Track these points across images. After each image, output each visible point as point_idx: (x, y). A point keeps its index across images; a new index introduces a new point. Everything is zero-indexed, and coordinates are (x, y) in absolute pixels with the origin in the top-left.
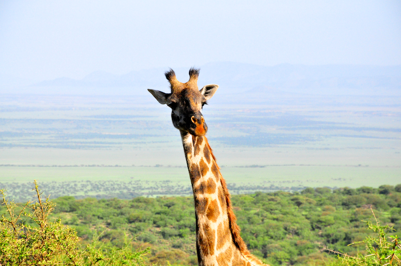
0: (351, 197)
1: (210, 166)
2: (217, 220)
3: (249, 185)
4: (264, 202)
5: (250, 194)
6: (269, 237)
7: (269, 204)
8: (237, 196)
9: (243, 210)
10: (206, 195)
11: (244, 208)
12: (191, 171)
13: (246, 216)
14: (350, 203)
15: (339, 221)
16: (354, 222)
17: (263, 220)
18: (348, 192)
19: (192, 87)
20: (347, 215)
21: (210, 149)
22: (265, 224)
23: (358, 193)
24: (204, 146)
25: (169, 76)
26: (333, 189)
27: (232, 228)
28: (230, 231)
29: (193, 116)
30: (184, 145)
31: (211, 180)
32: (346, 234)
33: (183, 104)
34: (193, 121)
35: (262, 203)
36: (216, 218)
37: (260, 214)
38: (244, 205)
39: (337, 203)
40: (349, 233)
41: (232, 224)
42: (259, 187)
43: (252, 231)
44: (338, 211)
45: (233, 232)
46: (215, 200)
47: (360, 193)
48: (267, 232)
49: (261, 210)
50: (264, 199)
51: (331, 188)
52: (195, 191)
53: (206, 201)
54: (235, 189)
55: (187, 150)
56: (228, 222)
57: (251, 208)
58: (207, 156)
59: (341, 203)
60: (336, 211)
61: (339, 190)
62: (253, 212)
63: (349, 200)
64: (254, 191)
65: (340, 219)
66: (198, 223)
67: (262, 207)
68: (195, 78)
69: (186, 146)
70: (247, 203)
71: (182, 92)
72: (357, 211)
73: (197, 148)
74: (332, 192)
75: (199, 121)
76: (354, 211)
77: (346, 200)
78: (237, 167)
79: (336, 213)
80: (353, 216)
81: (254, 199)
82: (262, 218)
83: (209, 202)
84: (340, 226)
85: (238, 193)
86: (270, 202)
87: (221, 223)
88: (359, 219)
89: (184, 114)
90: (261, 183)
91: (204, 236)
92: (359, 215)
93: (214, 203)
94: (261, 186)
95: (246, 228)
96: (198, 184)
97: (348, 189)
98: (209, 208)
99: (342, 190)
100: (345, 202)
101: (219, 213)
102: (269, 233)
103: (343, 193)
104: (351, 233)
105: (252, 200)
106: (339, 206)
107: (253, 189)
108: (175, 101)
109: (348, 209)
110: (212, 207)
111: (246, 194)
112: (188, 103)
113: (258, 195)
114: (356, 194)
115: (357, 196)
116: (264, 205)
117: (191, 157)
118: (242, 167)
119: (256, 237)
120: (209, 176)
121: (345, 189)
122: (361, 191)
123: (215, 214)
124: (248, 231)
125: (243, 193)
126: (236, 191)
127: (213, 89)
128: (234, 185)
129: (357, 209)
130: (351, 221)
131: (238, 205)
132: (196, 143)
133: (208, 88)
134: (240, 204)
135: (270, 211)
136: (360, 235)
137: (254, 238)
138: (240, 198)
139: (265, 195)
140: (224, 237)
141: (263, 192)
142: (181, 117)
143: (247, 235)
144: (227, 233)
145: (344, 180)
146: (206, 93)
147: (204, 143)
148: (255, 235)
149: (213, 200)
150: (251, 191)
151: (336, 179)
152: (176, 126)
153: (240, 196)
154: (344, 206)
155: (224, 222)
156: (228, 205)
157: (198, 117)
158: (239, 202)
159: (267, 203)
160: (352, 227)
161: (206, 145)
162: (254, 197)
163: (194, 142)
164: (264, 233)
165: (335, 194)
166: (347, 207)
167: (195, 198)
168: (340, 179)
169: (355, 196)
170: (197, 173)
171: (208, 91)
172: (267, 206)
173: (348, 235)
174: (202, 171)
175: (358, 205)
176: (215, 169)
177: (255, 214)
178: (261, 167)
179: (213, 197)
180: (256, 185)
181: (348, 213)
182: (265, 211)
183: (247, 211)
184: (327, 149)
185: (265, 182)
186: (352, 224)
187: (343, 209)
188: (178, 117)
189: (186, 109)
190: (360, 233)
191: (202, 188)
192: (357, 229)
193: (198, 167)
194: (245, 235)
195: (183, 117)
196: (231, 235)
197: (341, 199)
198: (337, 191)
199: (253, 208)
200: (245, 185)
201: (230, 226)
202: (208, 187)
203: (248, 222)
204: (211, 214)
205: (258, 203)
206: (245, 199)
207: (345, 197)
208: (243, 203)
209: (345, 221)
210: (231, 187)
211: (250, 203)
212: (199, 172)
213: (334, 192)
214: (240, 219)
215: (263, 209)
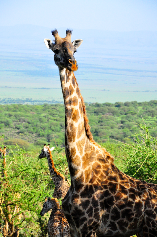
0: (99, 108)
1: (75, 89)
2: (78, 121)
3: (40, 100)
4: (49, 110)
5: (41, 105)
6: (52, 130)
7: (52, 111)
8: (33, 106)
9: (37, 114)
10: (72, 106)
11: (37, 113)
12: (64, 91)
13: (38, 118)
14: (99, 112)
15: (92, 122)
16: (101, 123)
17: (48, 120)
18: (98, 105)
19: (68, 41)
20: (97, 118)
21: (75, 79)
22: (49, 123)
23: (103, 106)
24: (72, 77)
25: (54, 33)
26: (89, 103)
27: (86, 126)
28: (84, 128)
29: (70, 59)
30: (60, 76)
31: (75, 97)
32: (96, 130)
33: (63, 51)
34: (70, 62)
35: (48, 110)
36: (78, 120)
37: (47, 116)
38: (38, 111)
39: (91, 112)
40: (97, 129)
41: (86, 124)
42: (46, 101)
43: (42, 127)
44: (92, 116)
45: (87, 129)
46: (78, 110)
47: (104, 106)
48: (50, 127)
49: (47, 114)
50: (49, 108)
51: (87, 103)
52: (66, 104)
53: (72, 110)
54: (32, 101)
55: (62, 79)
56: (84, 123)
57: (41, 113)
58: (73, 83)
59: (93, 112)
60: (90, 116)
61: (93, 104)
62: (42, 115)
63: (98, 110)
64: (43, 103)
65: (93, 121)
66: (67, 123)
67: (48, 113)
68: (70, 35)
69: (61, 76)
70: (39, 110)
71: (62, 44)
72: (102, 117)
73: (68, 78)
74: (88, 105)
75: (74, 62)
76: (101, 116)
77: (96, 110)
78: (33, 88)
79: (91, 117)
80: (100, 119)
81: (43, 108)
82: (47, 119)
83: (74, 111)
84: (93, 125)
85: (33, 104)
86: (53, 110)
87: (80, 123)
88: (103, 121)
89: (63, 57)
90: (47, 99)
91: (70, 131)
92: (103, 119)
93: (76, 111)
94: (47, 100)
95: (38, 125)
96: (68, 99)
97: (98, 104)
98: (74, 114)
99: (94, 104)
100: (96, 111)
101: (79, 117)
102: (51, 128)
103: (95, 106)
104: (99, 129)
105: (42, 109)
106: (92, 114)
107: (42, 102)
108: (58, 49)
109: (98, 115)
110: (76, 114)
111: (38, 105)
112: (66, 51)
113: (45, 105)
114: (102, 107)
115: (103, 108)
116: (49, 112)
117: (64, 83)
118: (36, 88)
119: (44, 130)
120: (74, 95)
121: (96, 104)
122: (105, 105)
123: (77, 118)
124: (39, 126)
125: (36, 104)
126: (32, 102)
127: (79, 42)
128: (31, 99)
129: (102, 115)
130: (99, 122)
131: (34, 111)
132: (67, 75)
133: (77, 42)
134: (35, 111)
135: (53, 115)
136: (104, 130)
137: (43, 130)
138: (35, 107)
139: (50, 106)
140: (81, 131)
141: (48, 104)
142: (61, 59)
143: (38, 129)
144: (83, 129)
145: (95, 98)
146: (75, 45)
147: (72, 75)
148: (43, 129)
149: (76, 109)
150: (41, 103)
151: (90, 98)
152: (57, 64)
153: (35, 106)
154: (95, 113)
155: (82, 123)
156: (84, 112)
157: (73, 60)
158: (34, 109)
159: (51, 110)
160: (99, 126)
161: (73, 77)
162: (43, 107)
163: (66, 74)
164: (49, 128)
165: (90, 106)
166: (97, 114)
167: (66, 108)
168: (93, 98)
169: (101, 108)
170: (67, 93)
171: (77, 43)
172: (51, 112)
173: (97, 130)
174: (71, 92)
175: (103, 113)
176: (78, 91)
177: (44, 116)
178: (48, 89)
179: (76, 108)
180: (44, 99)
181: (97, 117)
182: (50, 115)
183: (39, 115)
184: (86, 80)
185: (49, 98)
186: (99, 124)
187: (95, 115)
188: (59, 59)
189: (65, 54)
190: (103, 129)
191: (70, 102)
192: (102, 127)
193: (68, 90)
194: (37, 129)
195: (63, 59)
196: (85, 131)
197: (93, 109)
198: (91, 105)
199: (43, 113)
200: (38, 100)
201: (85, 125)
202: (74, 101)
203: (39, 121)
204: (74, 118)
205: (46, 110)
206: (38, 108)
207: (96, 108)
208: (36, 110)
209: (95, 122)
210: (29, 100)
211: (41, 110)
212: (69, 92)
213: (90, 105)
214: (35, 119)
215: (49, 114)
